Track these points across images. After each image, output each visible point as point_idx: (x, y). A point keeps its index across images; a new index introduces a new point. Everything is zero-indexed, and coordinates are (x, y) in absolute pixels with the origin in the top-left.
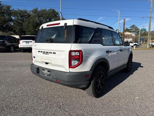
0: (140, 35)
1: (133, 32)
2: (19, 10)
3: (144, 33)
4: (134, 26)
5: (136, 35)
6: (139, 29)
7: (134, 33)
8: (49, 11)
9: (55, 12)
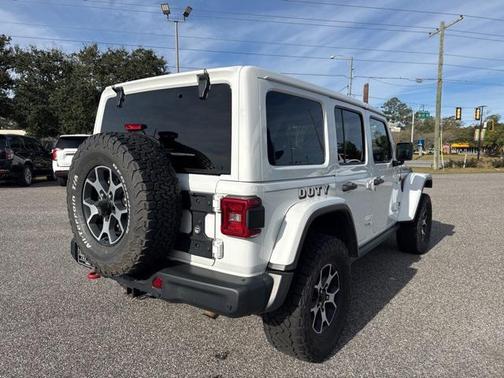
0: (415, 128)
1: (393, 119)
2: (36, 52)
3: (426, 123)
4: (394, 101)
5: (402, 128)
6: (410, 111)
7: (396, 123)
8: (134, 55)
9: (155, 58)
